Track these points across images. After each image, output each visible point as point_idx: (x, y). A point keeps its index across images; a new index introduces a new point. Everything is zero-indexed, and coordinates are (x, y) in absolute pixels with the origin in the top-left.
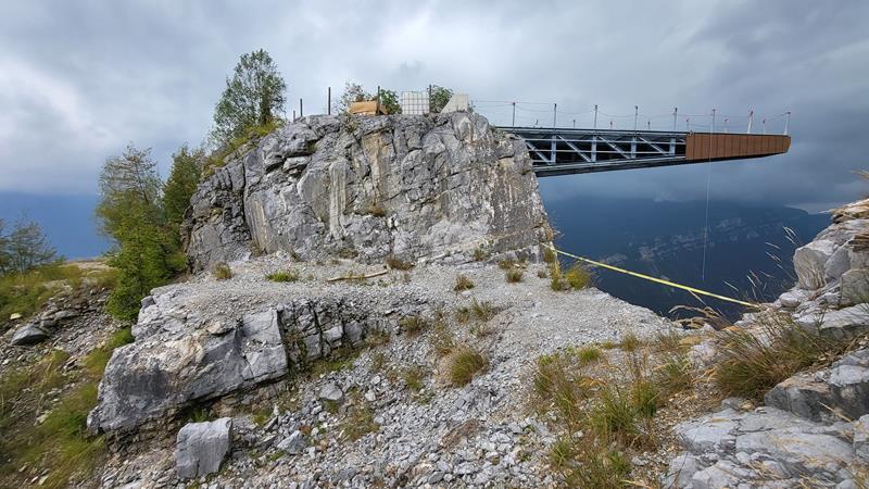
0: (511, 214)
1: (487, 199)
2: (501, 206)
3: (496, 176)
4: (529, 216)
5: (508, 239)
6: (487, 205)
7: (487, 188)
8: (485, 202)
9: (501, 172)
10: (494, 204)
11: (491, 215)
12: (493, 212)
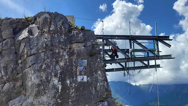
0: (77, 89)
1: (56, 76)
2: (68, 82)
3: (67, 57)
4: (94, 92)
6: (56, 81)
7: (57, 67)
8: (54, 78)
9: (71, 54)
10: (62, 80)
11: (58, 90)
12: (60, 87)
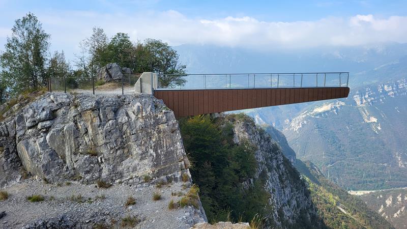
0: (165, 155)
1: (151, 148)
2: (159, 151)
3: (156, 135)
4: (175, 156)
5: (163, 169)
7: (151, 142)
8: (150, 150)
9: (159, 132)
10: (156, 151)
11: (154, 157)
12: (155, 155)
